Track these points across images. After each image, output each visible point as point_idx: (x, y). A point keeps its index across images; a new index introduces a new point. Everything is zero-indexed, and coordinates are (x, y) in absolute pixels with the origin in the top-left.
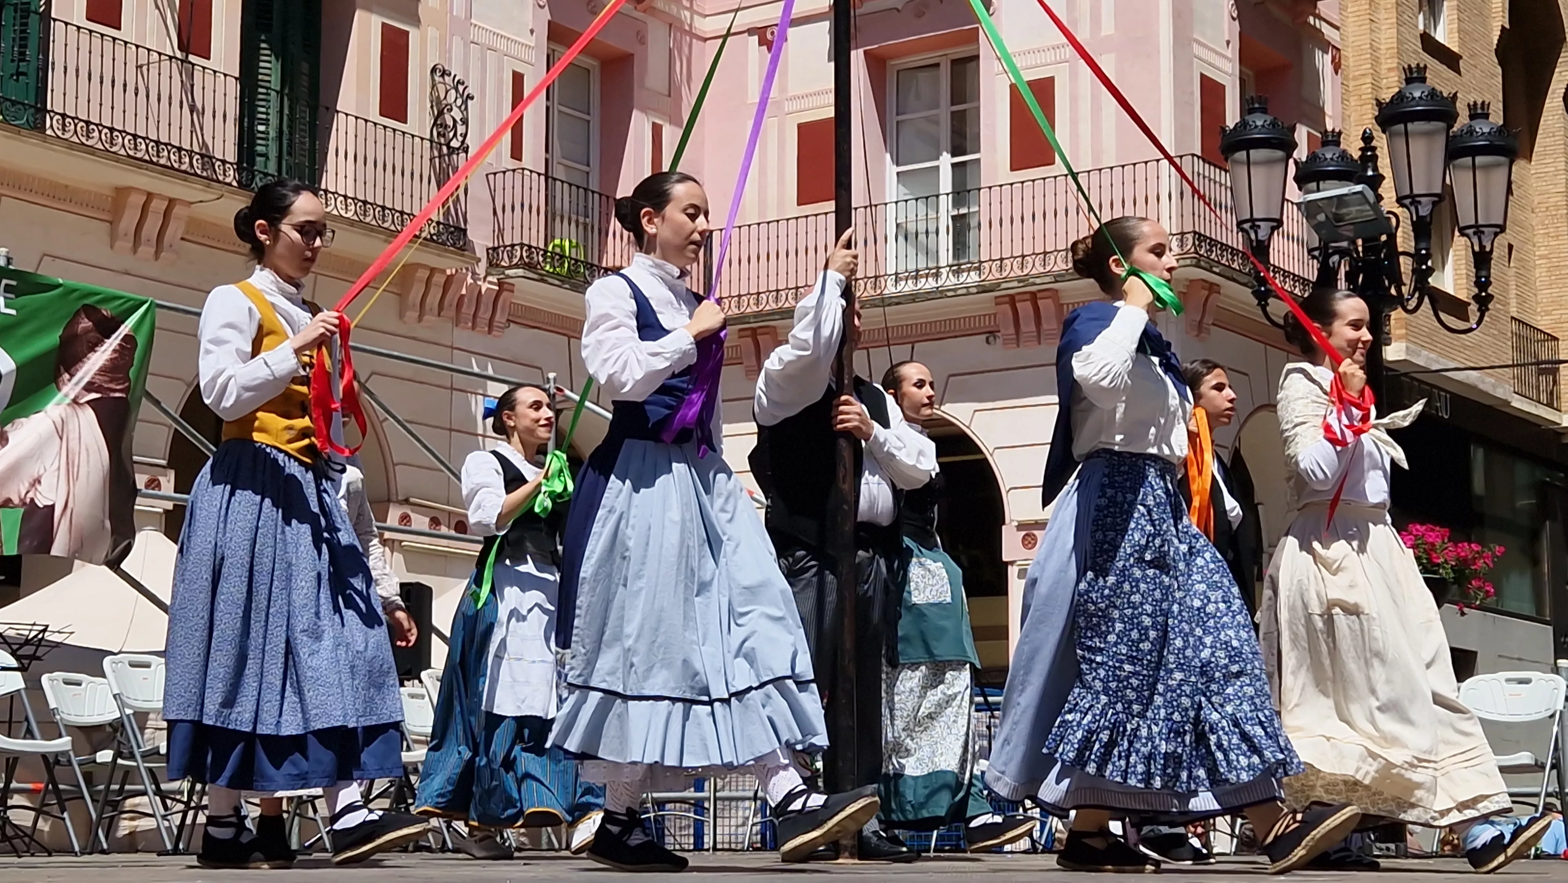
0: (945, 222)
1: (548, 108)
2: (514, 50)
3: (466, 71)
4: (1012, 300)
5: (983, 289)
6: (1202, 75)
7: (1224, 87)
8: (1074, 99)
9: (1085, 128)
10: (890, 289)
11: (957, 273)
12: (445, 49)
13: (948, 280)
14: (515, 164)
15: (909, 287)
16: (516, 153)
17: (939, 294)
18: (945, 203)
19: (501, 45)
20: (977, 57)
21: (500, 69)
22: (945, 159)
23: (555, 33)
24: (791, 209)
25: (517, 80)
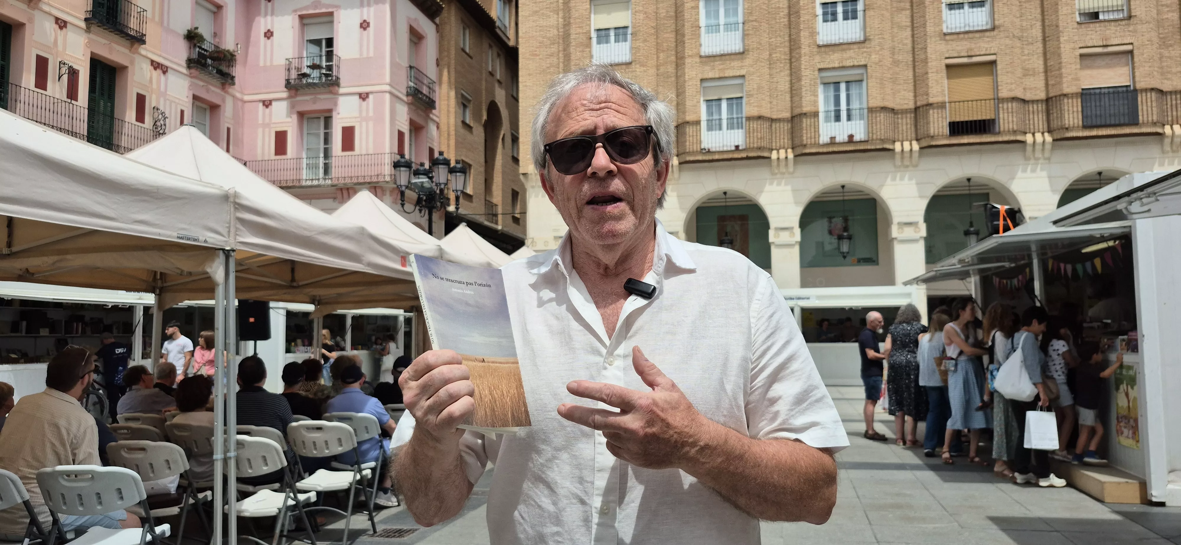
0: (321, 165)
2: (181, 102)
3: (165, 108)
4: (341, 189)
5: (333, 186)
6: (398, 129)
7: (404, 133)
8: (361, 133)
9: (364, 142)
10: (304, 183)
11: (325, 179)
12: (158, 101)
13: (321, 182)
15: (309, 183)
17: (318, 186)
18: (321, 159)
19: (177, 101)
20: (332, 117)
21: (176, 109)
22: (322, 146)
23: (195, 98)
24: (273, 156)
25: (182, 112)
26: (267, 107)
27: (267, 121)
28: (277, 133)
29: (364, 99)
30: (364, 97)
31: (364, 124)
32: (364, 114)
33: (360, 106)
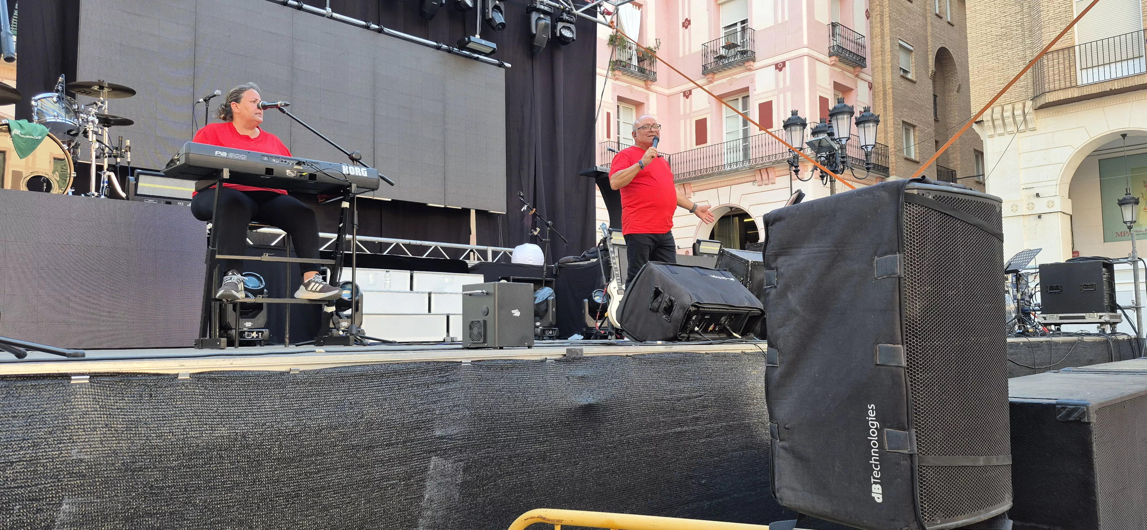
0: (741, 147)
1: (618, 122)
2: (606, 105)
4: (760, 170)
5: (751, 168)
6: (820, 96)
7: (828, 100)
8: (778, 106)
9: (782, 116)
10: (723, 169)
11: (744, 162)
13: (740, 166)
14: (608, 139)
15: (728, 168)
16: (609, 136)
17: (737, 170)
18: (741, 141)
19: (603, 104)
20: (748, 96)
21: (603, 112)
22: (741, 128)
23: (620, 99)
24: (694, 147)
25: (608, 114)
26: (687, 97)
27: (688, 112)
28: (697, 122)
29: (780, 70)
30: (780, 67)
31: (782, 96)
32: (781, 85)
33: (777, 78)
